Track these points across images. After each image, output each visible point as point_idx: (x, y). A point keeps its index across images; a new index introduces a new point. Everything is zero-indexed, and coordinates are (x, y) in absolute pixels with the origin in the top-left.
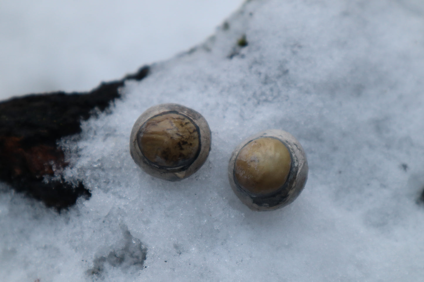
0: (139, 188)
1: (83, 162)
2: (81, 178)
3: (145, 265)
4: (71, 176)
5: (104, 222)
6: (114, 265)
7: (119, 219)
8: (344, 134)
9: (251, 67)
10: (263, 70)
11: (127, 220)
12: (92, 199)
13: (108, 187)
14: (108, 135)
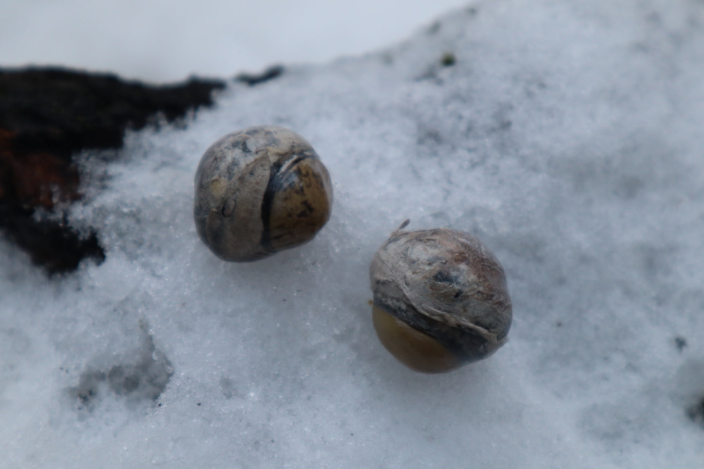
0: (188, 265)
1: (108, 199)
2: (95, 226)
3: (159, 401)
4: (81, 217)
5: (115, 310)
6: (118, 392)
7: (140, 311)
8: (584, 259)
9: (446, 103)
10: (467, 113)
11: (153, 318)
12: (105, 266)
13: (139, 252)
14: (164, 164)
